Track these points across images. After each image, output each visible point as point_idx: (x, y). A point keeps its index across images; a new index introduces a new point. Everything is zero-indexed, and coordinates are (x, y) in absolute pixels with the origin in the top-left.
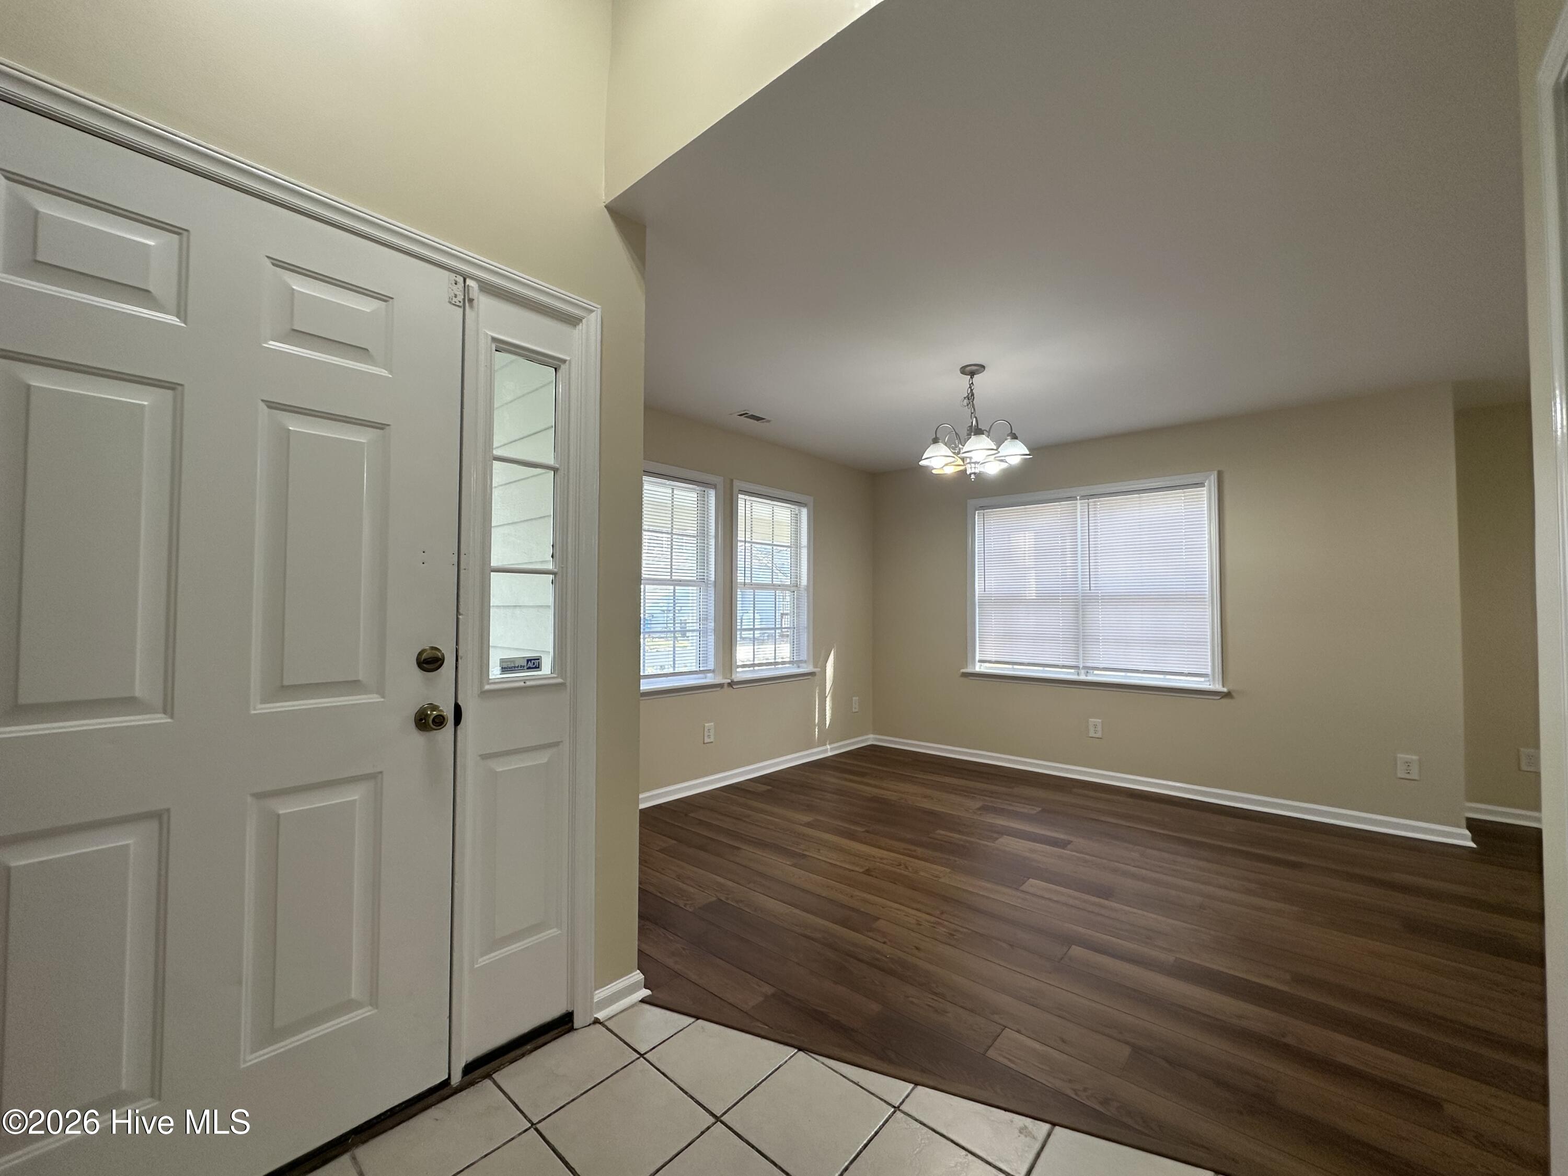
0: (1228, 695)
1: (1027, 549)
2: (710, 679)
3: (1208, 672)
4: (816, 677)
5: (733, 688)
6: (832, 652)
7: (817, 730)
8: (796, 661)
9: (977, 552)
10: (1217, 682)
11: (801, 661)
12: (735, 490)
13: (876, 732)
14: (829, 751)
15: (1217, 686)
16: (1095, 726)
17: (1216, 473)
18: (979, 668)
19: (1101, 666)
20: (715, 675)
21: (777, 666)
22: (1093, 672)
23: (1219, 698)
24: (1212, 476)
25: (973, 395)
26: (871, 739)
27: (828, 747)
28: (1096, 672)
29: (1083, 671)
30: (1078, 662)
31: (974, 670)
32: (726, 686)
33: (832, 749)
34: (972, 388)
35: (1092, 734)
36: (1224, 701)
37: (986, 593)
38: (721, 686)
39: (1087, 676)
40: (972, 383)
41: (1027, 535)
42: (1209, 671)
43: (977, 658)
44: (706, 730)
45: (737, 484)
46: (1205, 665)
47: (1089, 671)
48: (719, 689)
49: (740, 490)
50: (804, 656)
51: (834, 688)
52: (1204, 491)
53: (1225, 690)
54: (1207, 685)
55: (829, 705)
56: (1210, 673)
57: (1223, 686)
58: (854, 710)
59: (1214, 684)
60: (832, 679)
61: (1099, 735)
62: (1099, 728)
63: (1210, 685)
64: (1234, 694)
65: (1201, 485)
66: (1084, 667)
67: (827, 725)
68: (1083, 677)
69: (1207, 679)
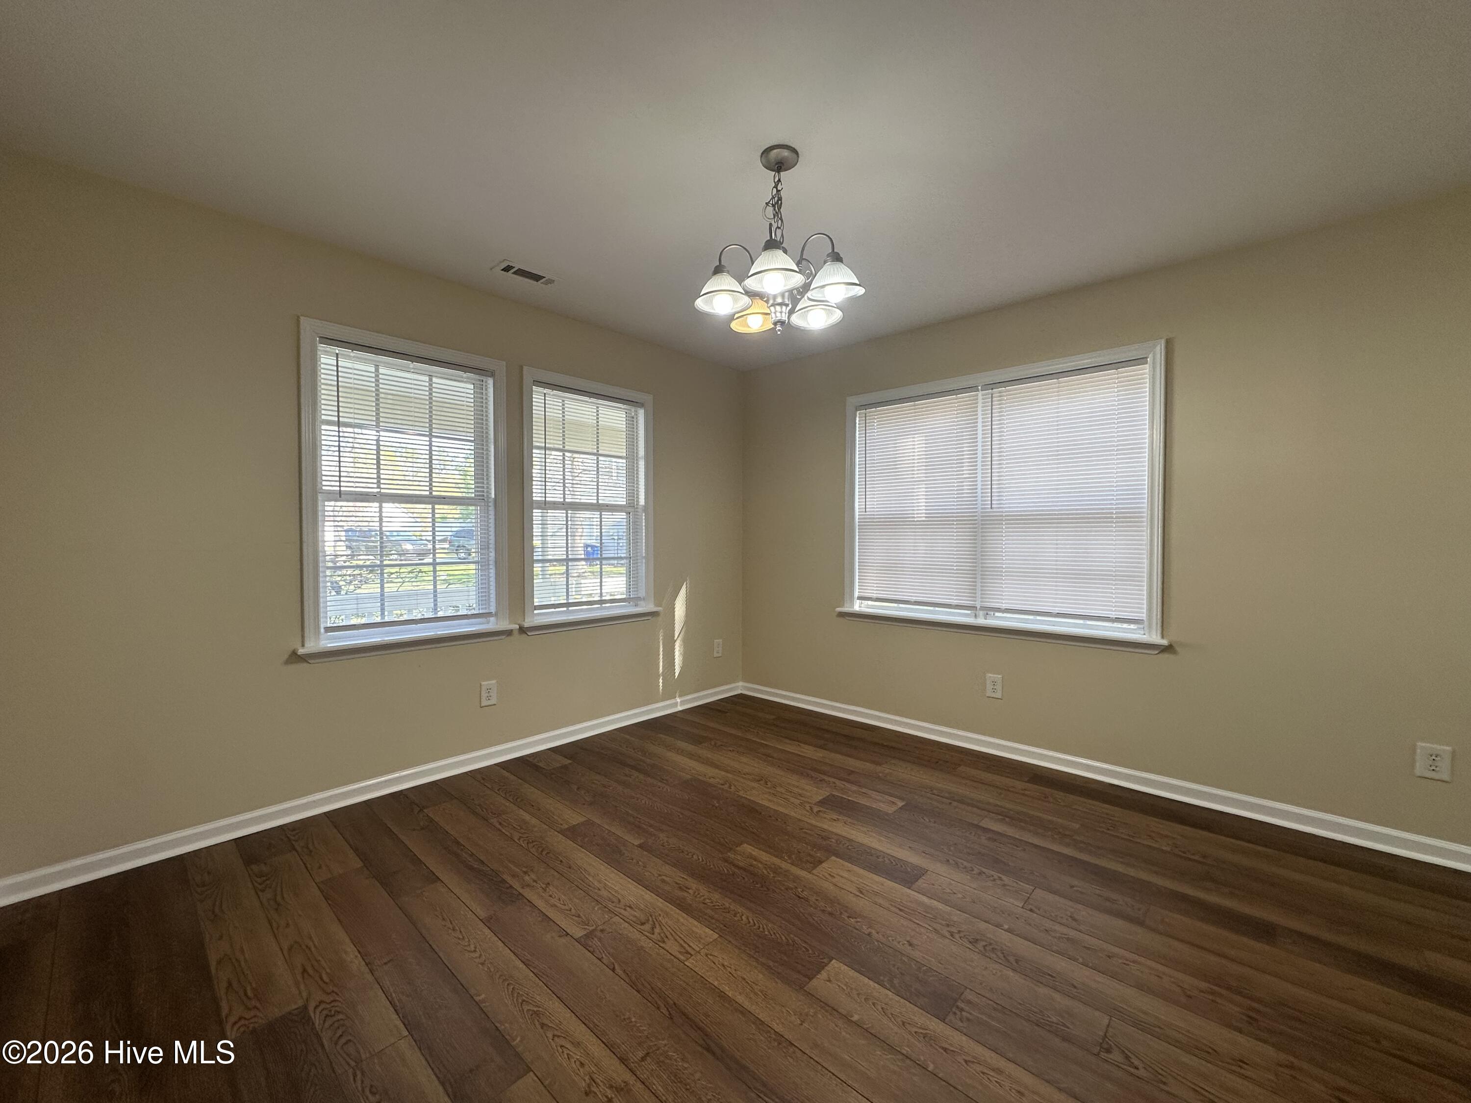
0: (1168, 649)
1: (916, 458)
2: (491, 625)
3: (1142, 617)
4: (660, 619)
5: (528, 635)
6: (684, 587)
7: (661, 681)
8: (632, 598)
9: (857, 463)
10: (1154, 632)
11: (639, 599)
12: (527, 378)
13: (745, 680)
14: (679, 704)
15: (1154, 637)
16: (994, 683)
17: (1163, 342)
18: (858, 607)
19: (1004, 606)
20: (497, 620)
21: (603, 605)
22: (994, 614)
23: (1157, 652)
24: (1158, 348)
25: (780, 199)
26: (739, 688)
27: (678, 700)
28: (997, 614)
29: (981, 613)
30: (975, 601)
31: (852, 609)
32: (516, 633)
33: (682, 703)
34: (779, 188)
35: (989, 693)
36: (1166, 656)
37: (867, 513)
38: (509, 633)
39: (986, 619)
40: (779, 180)
41: (916, 439)
42: (1144, 616)
43: (856, 594)
44: (484, 688)
45: (529, 373)
46: (1138, 608)
47: (989, 613)
48: (503, 637)
49: (534, 381)
50: (642, 593)
51: (686, 633)
52: (1146, 369)
53: (1165, 642)
54: (1139, 633)
55: (679, 650)
56: (1144, 619)
57: (1163, 637)
58: (716, 655)
59: (1150, 632)
60: (683, 619)
61: (998, 695)
62: (999, 687)
63: (1144, 634)
64: (1178, 649)
65: (1142, 361)
66: (983, 608)
67: (677, 675)
68: (981, 621)
69: (1142, 626)
